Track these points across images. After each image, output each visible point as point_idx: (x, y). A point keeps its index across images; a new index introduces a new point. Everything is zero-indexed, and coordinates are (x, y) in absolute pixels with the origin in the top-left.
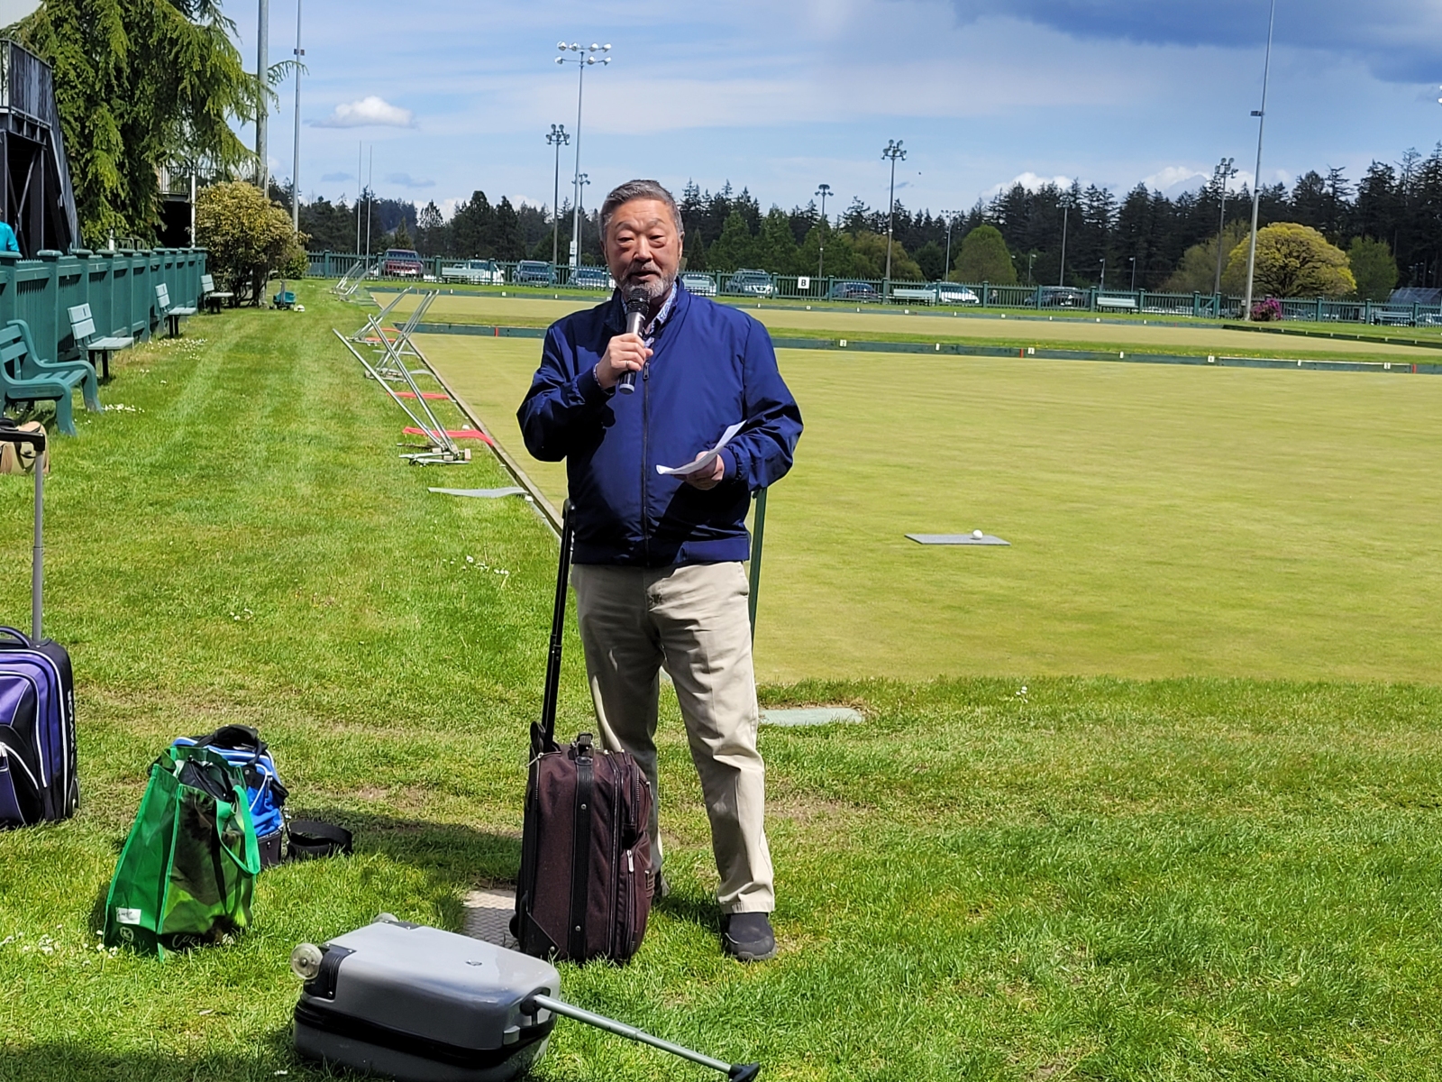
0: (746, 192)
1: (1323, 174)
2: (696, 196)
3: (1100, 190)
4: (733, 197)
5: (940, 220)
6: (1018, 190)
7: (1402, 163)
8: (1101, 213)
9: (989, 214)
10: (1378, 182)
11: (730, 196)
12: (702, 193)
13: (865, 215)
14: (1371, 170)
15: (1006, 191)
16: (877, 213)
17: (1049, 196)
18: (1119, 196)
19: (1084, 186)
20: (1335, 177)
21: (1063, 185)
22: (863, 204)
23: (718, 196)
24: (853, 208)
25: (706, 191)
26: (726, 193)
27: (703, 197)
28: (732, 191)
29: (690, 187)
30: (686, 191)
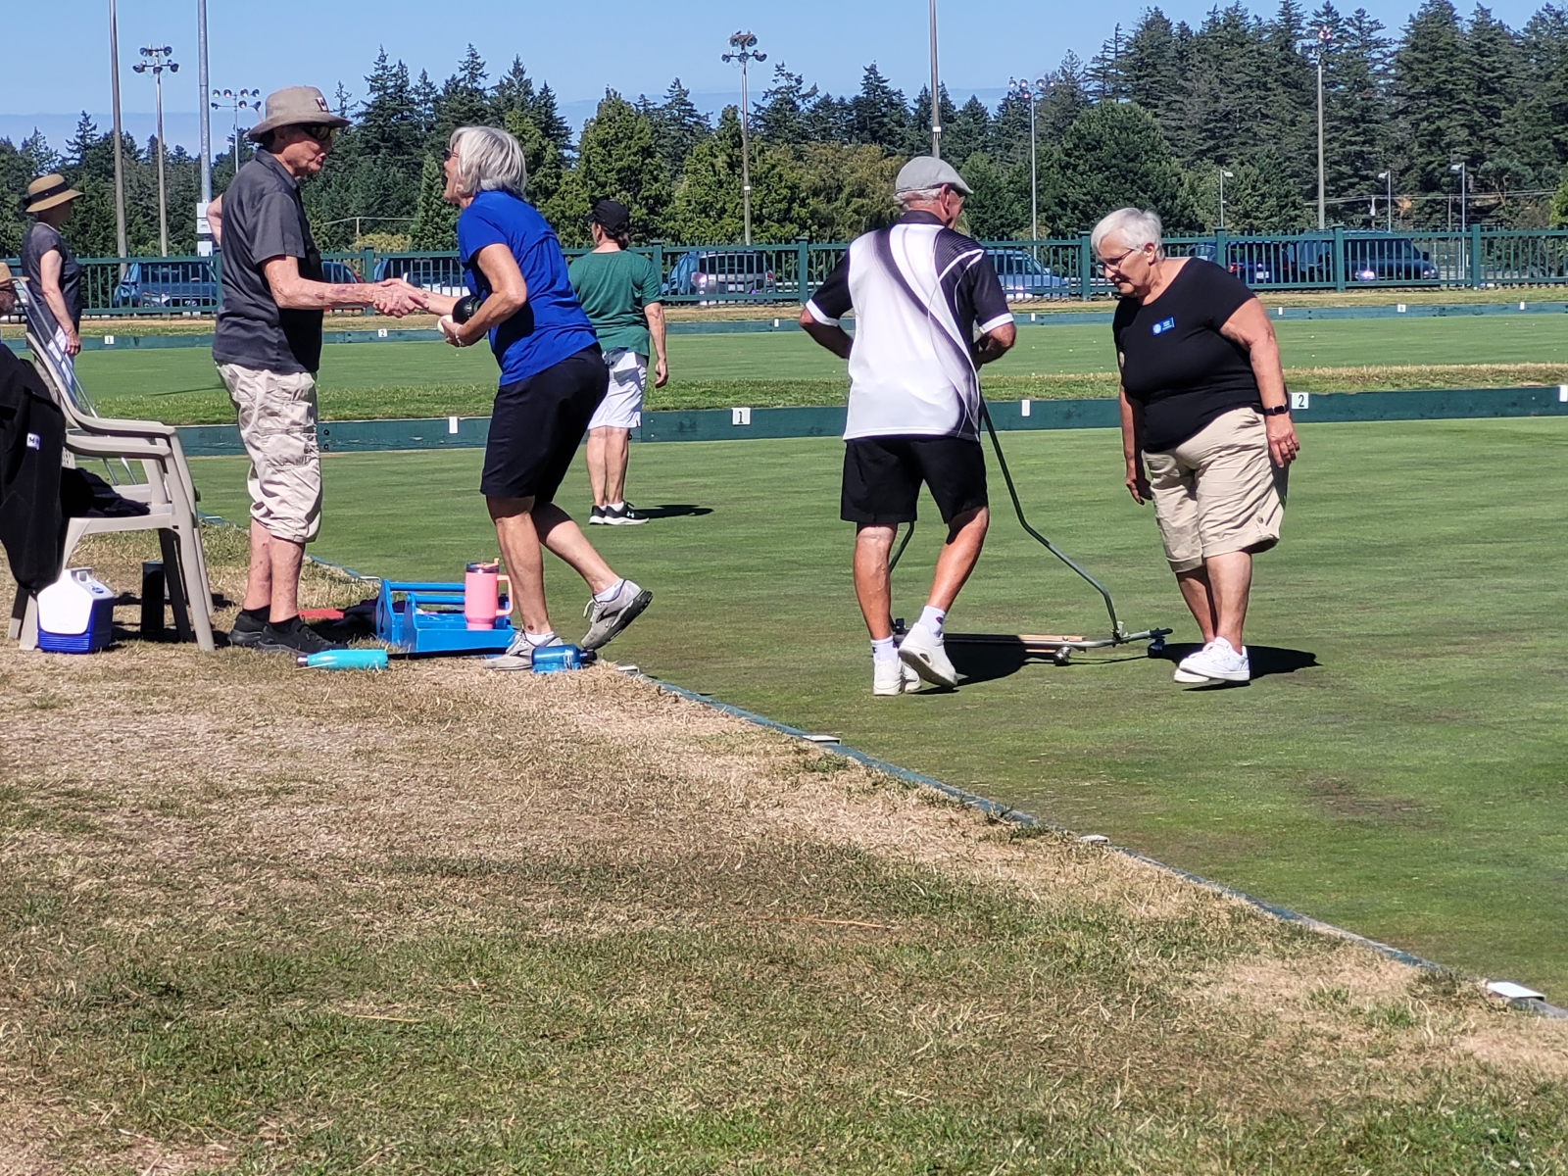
0: (518, 70)
2: (401, 88)
4: (488, 84)
6: (1156, 23)
8: (1356, 69)
12: (414, 81)
13: (805, 107)
22: (799, 81)
23: (453, 86)
24: (776, 92)
25: (424, 76)
26: (473, 78)
27: (416, 91)
28: (485, 70)
29: (384, 68)
30: (375, 80)
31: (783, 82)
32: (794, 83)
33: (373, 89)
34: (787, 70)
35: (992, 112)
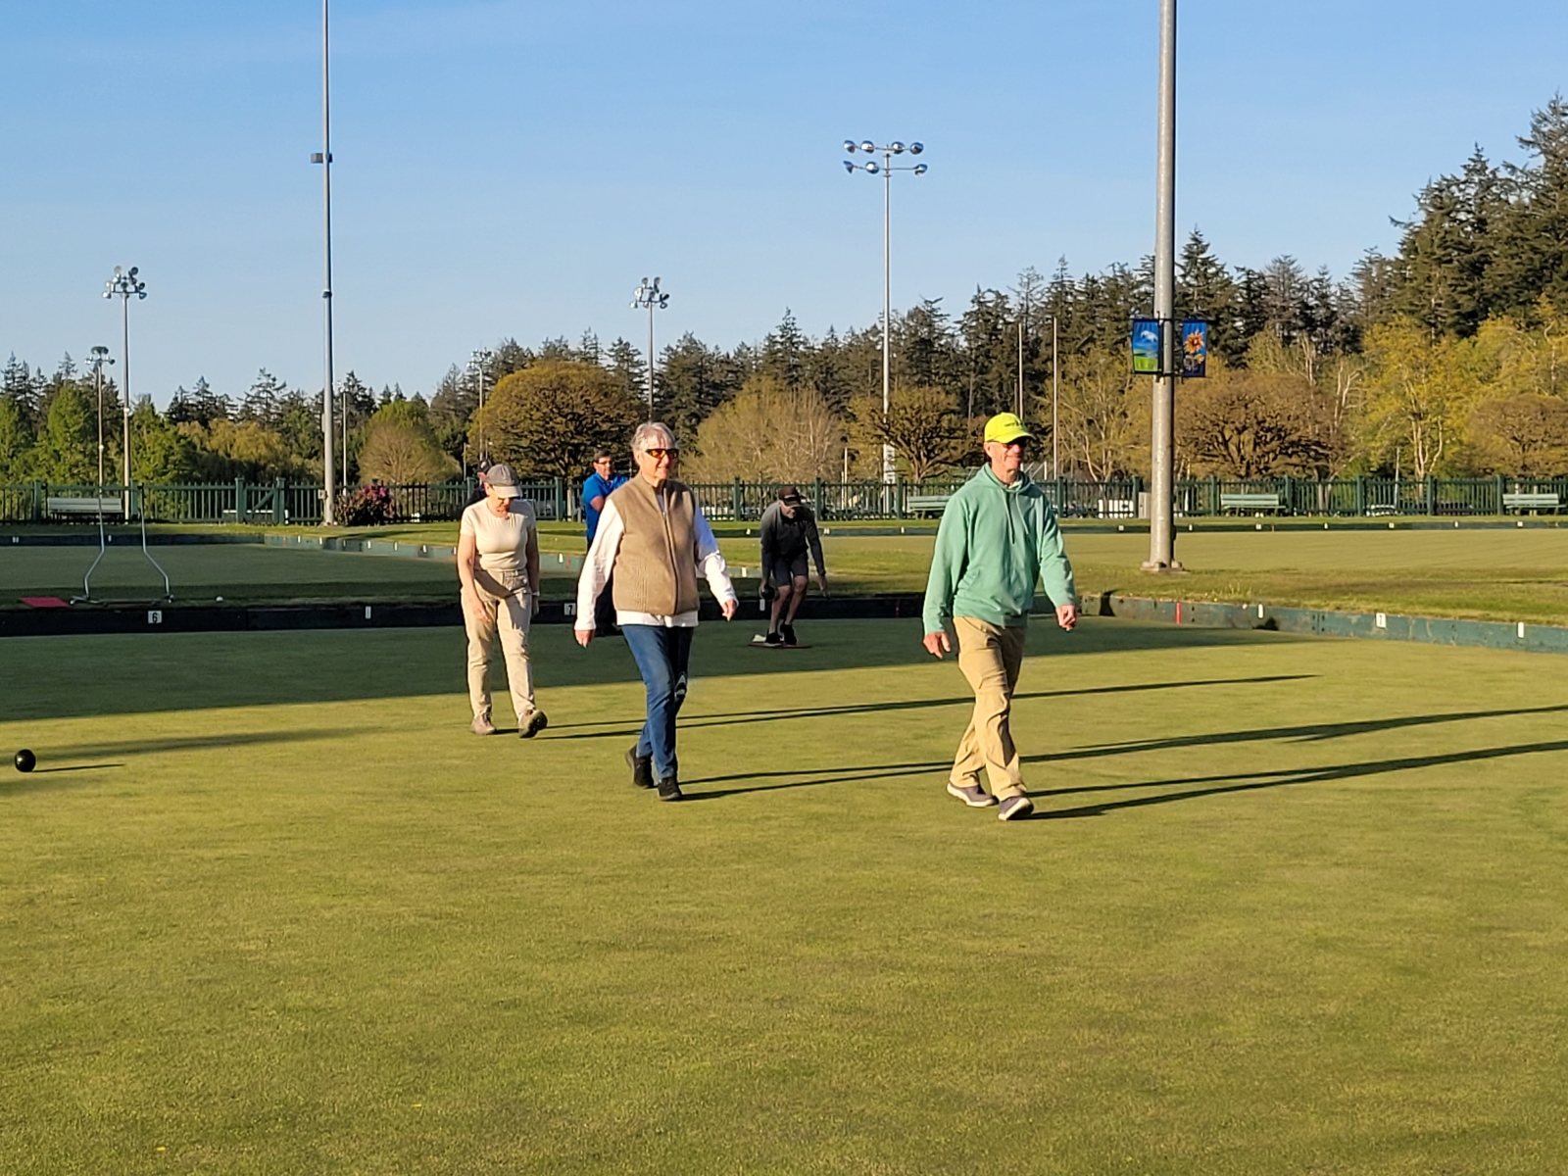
2: (25, 378)
7: (1019, 289)
10: (987, 316)
11: (75, 377)
14: (977, 300)
20: (930, 313)
22: (274, 380)
23: (58, 378)
24: (260, 386)
25: (39, 371)
26: (68, 372)
27: (34, 380)
28: (75, 368)
29: (14, 365)
30: (8, 372)
31: (264, 380)
32: (271, 381)
33: (6, 378)
34: (267, 372)
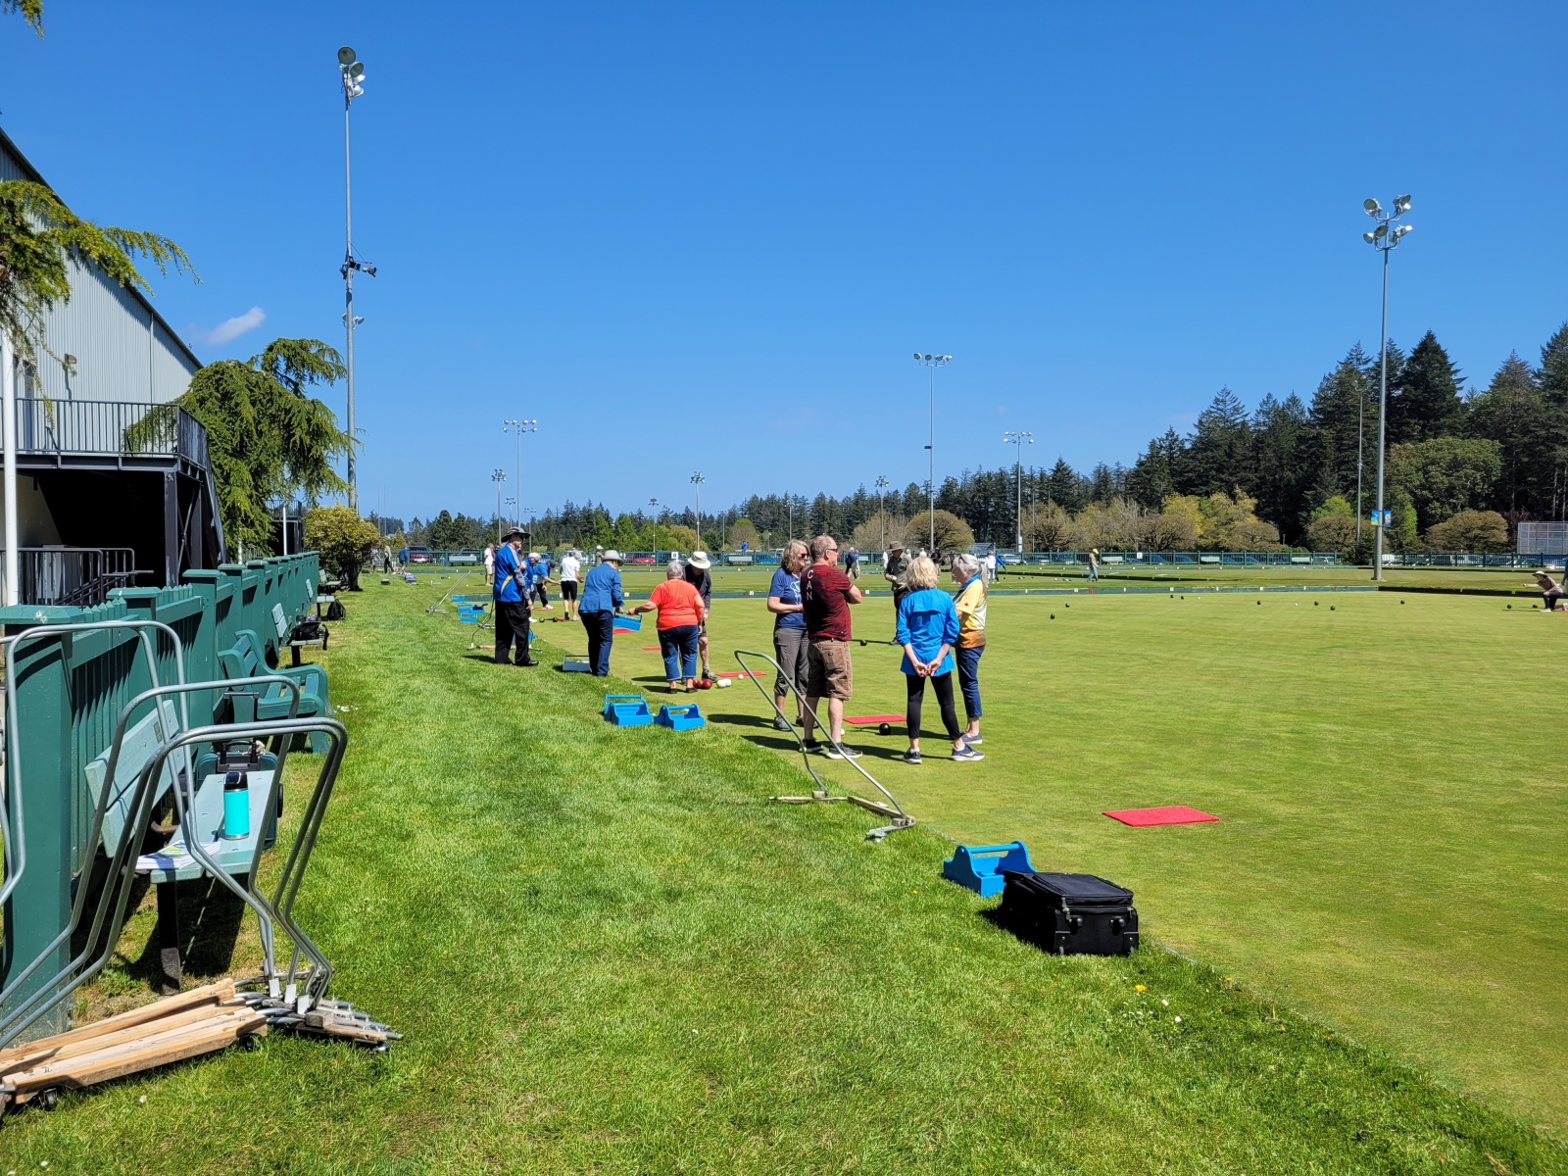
0: (601, 505)
1: (920, 484)
3: (800, 496)
4: (593, 508)
5: (711, 517)
6: (755, 497)
8: (801, 510)
9: (740, 512)
10: (949, 488)
12: (575, 507)
13: (670, 515)
15: (748, 499)
16: (676, 515)
17: (771, 502)
18: (811, 501)
19: (791, 495)
20: (927, 486)
21: (780, 496)
35: (716, 518)
